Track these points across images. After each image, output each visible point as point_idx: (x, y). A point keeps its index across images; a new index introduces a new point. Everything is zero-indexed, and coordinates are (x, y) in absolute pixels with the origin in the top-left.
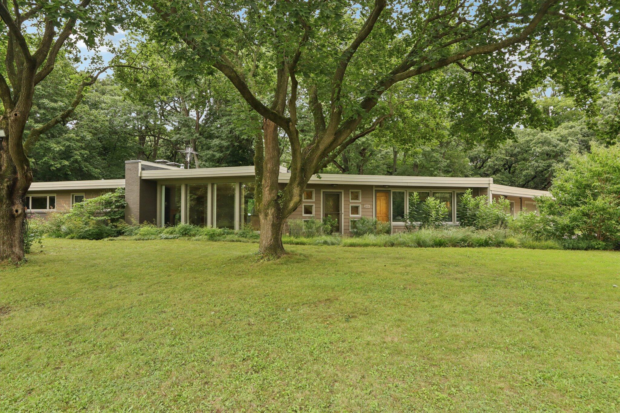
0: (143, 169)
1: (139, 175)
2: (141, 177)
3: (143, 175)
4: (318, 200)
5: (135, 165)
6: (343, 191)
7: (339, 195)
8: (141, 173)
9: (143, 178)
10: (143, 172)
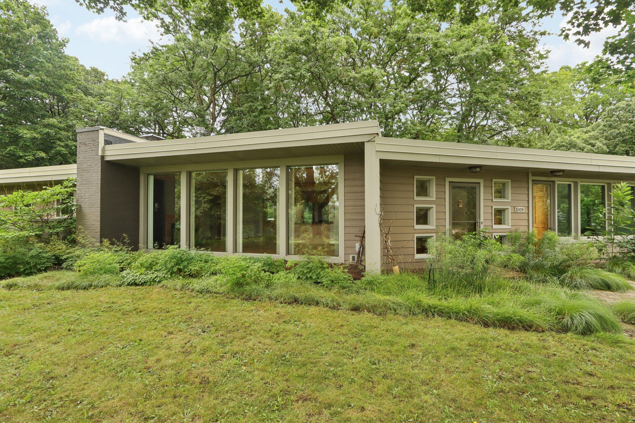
0: (107, 142)
1: (100, 153)
2: (103, 157)
3: (107, 153)
4: (441, 197)
5: (93, 135)
6: (481, 181)
7: (474, 188)
8: (104, 150)
9: (107, 159)
10: (108, 147)
